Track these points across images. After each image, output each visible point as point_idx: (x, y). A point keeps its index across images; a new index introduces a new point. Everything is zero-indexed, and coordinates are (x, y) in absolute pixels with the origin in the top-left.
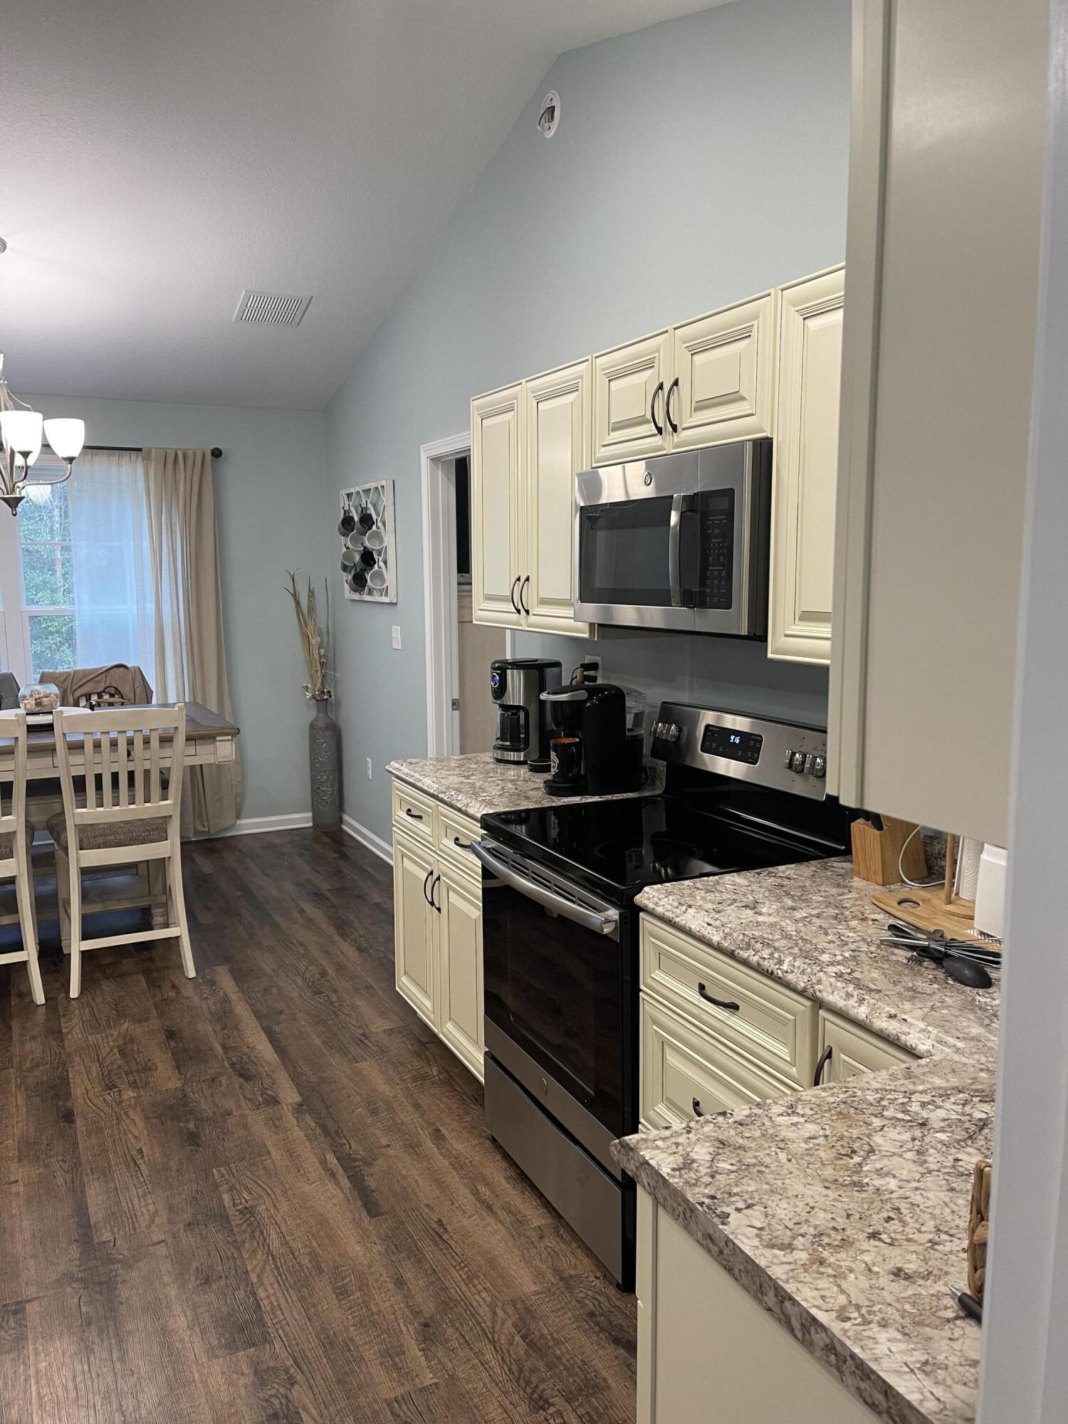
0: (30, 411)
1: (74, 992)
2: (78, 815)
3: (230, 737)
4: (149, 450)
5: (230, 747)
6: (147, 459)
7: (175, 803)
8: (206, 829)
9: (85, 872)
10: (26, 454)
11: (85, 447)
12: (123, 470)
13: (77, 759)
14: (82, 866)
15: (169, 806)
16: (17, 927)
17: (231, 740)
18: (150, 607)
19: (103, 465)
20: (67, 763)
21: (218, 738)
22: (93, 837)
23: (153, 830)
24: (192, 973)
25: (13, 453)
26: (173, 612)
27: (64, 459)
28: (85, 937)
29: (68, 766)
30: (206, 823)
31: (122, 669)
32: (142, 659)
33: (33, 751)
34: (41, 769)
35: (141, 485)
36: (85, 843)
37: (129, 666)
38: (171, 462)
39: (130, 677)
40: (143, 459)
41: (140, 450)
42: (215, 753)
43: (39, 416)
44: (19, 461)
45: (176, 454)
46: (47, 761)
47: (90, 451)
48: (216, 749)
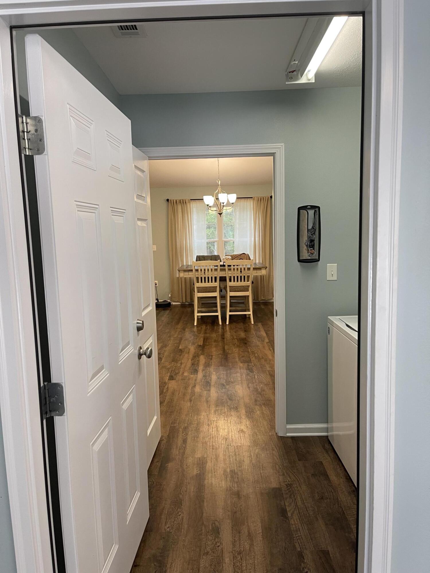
0: (225, 193)
1: (227, 323)
2: (229, 284)
3: (265, 269)
4: (254, 197)
5: (265, 271)
6: (254, 200)
7: (250, 283)
8: (264, 299)
9: (231, 297)
10: (223, 203)
11: (237, 198)
12: (248, 203)
13: (230, 272)
14: (230, 295)
15: (249, 283)
16: (216, 303)
17: (265, 270)
18: (253, 239)
19: (243, 202)
20: (228, 273)
21: (262, 269)
22: (233, 289)
23: (245, 289)
24: (253, 323)
25: (221, 203)
26: (258, 240)
27: (232, 203)
28: (230, 311)
29: (228, 274)
30: (264, 297)
31: (244, 254)
32: (250, 252)
33: (221, 270)
34: (222, 274)
35: (252, 206)
36: (231, 291)
37: (246, 253)
38: (260, 200)
39: (246, 257)
40: (253, 200)
41: (252, 198)
42: (261, 273)
43: (227, 194)
44: (222, 204)
45: (261, 198)
46: (224, 272)
47: (238, 199)
48: (261, 272)
